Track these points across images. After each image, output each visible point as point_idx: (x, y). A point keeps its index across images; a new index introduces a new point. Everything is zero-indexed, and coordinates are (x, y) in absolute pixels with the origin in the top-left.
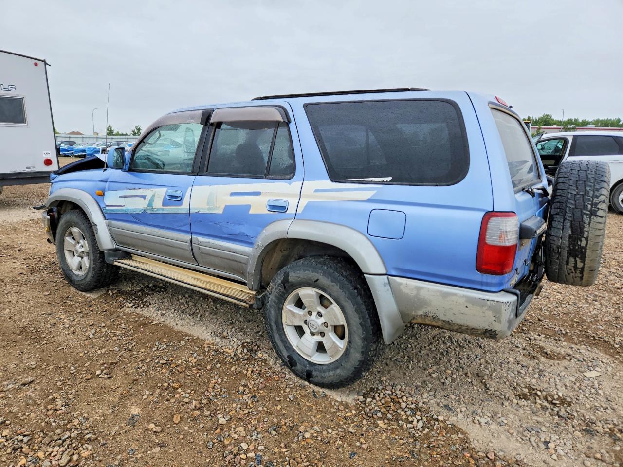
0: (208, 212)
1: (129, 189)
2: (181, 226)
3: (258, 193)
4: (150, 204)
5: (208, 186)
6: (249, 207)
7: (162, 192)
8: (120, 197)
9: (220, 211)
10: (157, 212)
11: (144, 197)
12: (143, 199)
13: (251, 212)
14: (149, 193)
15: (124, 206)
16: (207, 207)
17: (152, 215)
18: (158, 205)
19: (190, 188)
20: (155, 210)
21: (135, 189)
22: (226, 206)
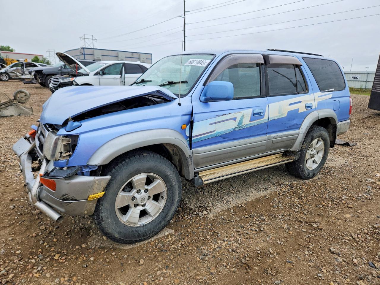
0: (279, 117)
1: (219, 115)
2: (261, 131)
3: (300, 102)
4: (240, 123)
5: (277, 103)
6: (298, 109)
7: (249, 112)
8: (210, 124)
9: (285, 115)
10: (245, 127)
11: (235, 119)
12: (234, 121)
13: (299, 112)
14: (238, 116)
15: (215, 131)
16: (279, 115)
17: (240, 131)
18: (246, 122)
19: (267, 106)
20: (244, 126)
21: (225, 115)
22: (288, 111)
